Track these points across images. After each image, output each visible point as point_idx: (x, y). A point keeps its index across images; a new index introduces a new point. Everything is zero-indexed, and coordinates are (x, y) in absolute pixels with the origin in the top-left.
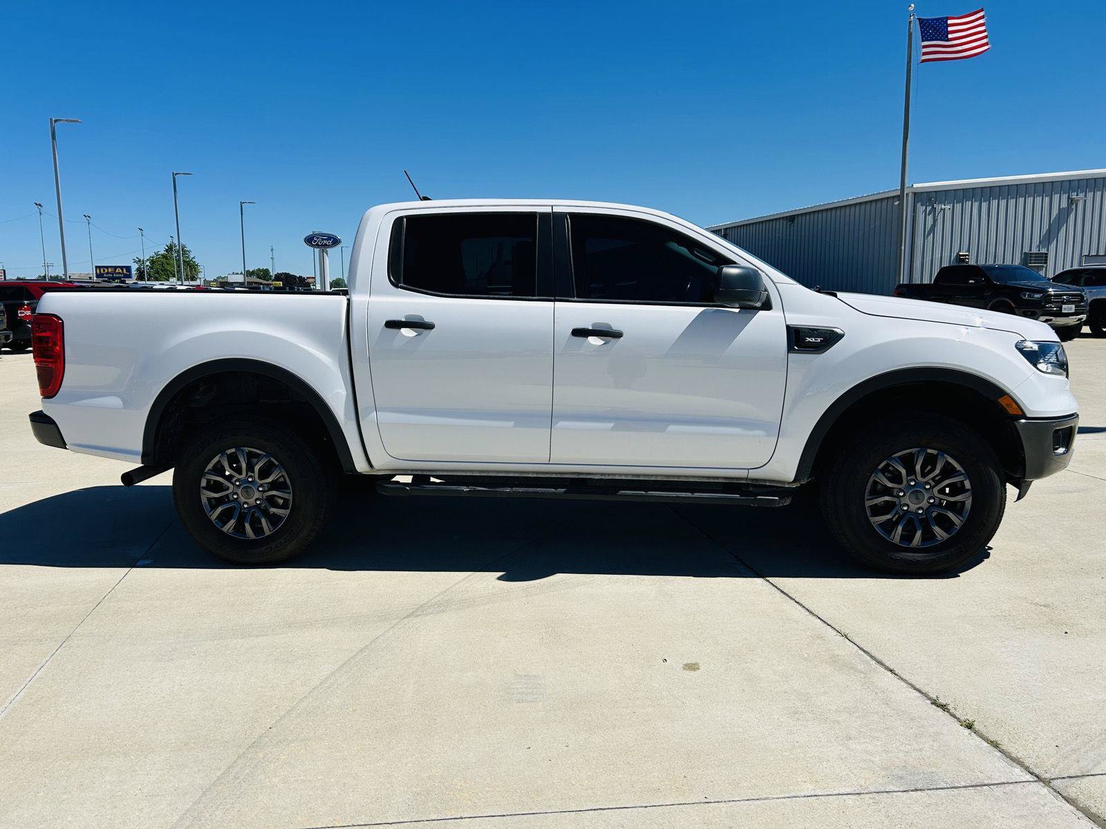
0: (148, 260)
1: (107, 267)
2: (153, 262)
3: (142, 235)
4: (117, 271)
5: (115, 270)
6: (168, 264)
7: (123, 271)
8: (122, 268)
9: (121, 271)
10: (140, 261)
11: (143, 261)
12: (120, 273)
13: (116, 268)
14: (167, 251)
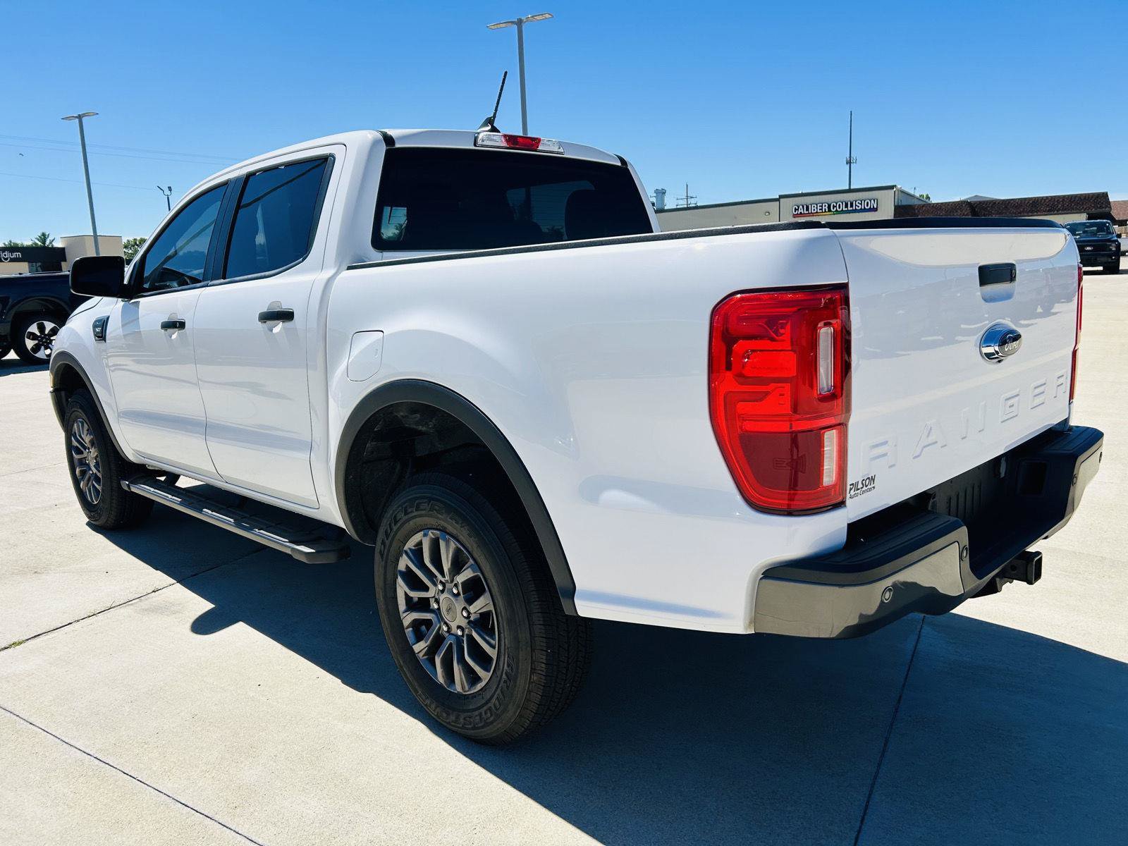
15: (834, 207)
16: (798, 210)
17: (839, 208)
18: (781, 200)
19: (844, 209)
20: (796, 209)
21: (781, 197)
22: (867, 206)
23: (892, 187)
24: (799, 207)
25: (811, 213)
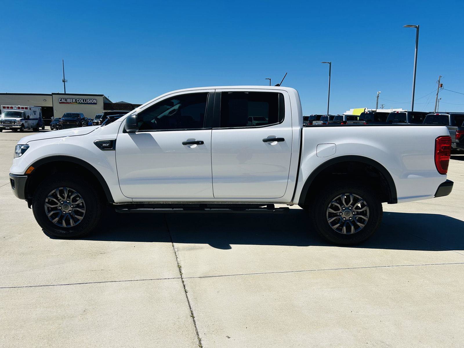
15: (78, 101)
16: (62, 100)
17: (81, 101)
18: (53, 95)
19: (83, 102)
20: (60, 100)
21: (53, 94)
22: (93, 102)
23: (102, 95)
24: (62, 99)
25: (68, 102)
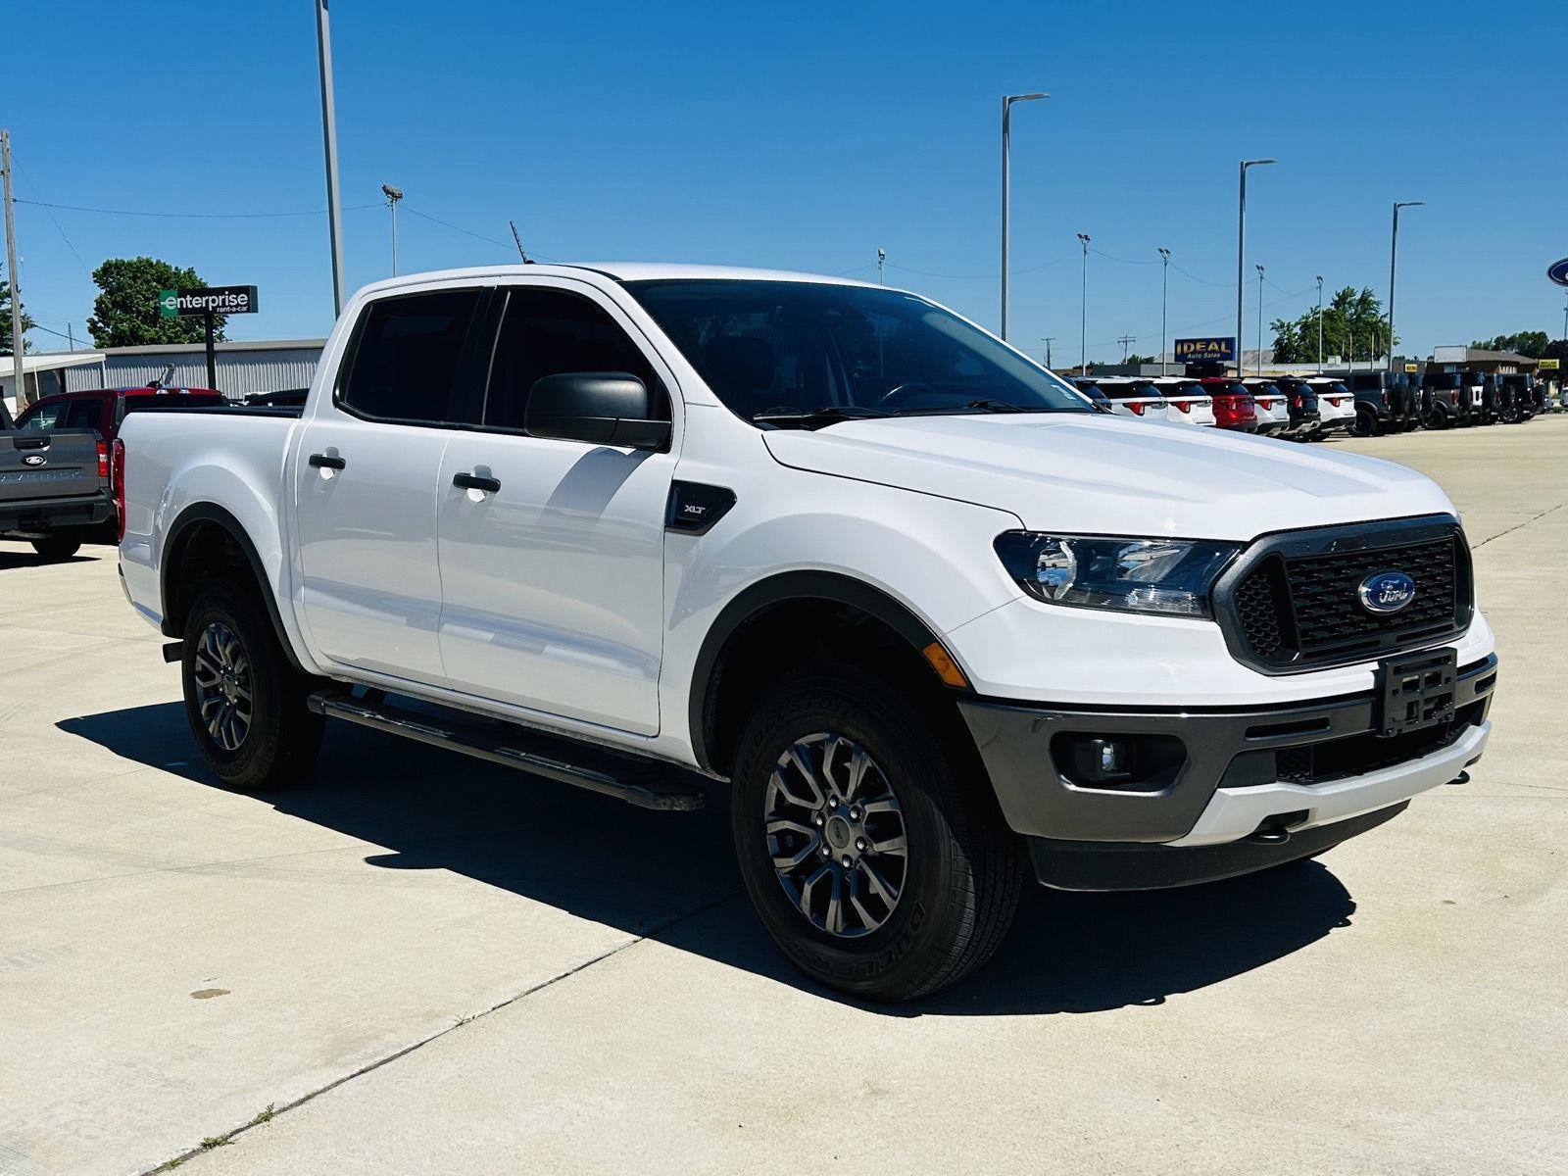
0: (1297, 324)
1: (1195, 341)
2: (1305, 327)
3: (1262, 278)
4: (1211, 347)
5: (1207, 347)
6: (1333, 330)
7: (1220, 347)
8: (1219, 341)
9: (1216, 347)
10: (1282, 326)
11: (1288, 326)
12: (1213, 351)
13: (1208, 341)
14: (1336, 304)
